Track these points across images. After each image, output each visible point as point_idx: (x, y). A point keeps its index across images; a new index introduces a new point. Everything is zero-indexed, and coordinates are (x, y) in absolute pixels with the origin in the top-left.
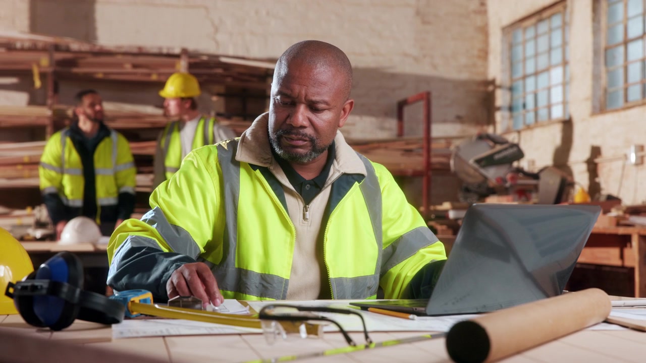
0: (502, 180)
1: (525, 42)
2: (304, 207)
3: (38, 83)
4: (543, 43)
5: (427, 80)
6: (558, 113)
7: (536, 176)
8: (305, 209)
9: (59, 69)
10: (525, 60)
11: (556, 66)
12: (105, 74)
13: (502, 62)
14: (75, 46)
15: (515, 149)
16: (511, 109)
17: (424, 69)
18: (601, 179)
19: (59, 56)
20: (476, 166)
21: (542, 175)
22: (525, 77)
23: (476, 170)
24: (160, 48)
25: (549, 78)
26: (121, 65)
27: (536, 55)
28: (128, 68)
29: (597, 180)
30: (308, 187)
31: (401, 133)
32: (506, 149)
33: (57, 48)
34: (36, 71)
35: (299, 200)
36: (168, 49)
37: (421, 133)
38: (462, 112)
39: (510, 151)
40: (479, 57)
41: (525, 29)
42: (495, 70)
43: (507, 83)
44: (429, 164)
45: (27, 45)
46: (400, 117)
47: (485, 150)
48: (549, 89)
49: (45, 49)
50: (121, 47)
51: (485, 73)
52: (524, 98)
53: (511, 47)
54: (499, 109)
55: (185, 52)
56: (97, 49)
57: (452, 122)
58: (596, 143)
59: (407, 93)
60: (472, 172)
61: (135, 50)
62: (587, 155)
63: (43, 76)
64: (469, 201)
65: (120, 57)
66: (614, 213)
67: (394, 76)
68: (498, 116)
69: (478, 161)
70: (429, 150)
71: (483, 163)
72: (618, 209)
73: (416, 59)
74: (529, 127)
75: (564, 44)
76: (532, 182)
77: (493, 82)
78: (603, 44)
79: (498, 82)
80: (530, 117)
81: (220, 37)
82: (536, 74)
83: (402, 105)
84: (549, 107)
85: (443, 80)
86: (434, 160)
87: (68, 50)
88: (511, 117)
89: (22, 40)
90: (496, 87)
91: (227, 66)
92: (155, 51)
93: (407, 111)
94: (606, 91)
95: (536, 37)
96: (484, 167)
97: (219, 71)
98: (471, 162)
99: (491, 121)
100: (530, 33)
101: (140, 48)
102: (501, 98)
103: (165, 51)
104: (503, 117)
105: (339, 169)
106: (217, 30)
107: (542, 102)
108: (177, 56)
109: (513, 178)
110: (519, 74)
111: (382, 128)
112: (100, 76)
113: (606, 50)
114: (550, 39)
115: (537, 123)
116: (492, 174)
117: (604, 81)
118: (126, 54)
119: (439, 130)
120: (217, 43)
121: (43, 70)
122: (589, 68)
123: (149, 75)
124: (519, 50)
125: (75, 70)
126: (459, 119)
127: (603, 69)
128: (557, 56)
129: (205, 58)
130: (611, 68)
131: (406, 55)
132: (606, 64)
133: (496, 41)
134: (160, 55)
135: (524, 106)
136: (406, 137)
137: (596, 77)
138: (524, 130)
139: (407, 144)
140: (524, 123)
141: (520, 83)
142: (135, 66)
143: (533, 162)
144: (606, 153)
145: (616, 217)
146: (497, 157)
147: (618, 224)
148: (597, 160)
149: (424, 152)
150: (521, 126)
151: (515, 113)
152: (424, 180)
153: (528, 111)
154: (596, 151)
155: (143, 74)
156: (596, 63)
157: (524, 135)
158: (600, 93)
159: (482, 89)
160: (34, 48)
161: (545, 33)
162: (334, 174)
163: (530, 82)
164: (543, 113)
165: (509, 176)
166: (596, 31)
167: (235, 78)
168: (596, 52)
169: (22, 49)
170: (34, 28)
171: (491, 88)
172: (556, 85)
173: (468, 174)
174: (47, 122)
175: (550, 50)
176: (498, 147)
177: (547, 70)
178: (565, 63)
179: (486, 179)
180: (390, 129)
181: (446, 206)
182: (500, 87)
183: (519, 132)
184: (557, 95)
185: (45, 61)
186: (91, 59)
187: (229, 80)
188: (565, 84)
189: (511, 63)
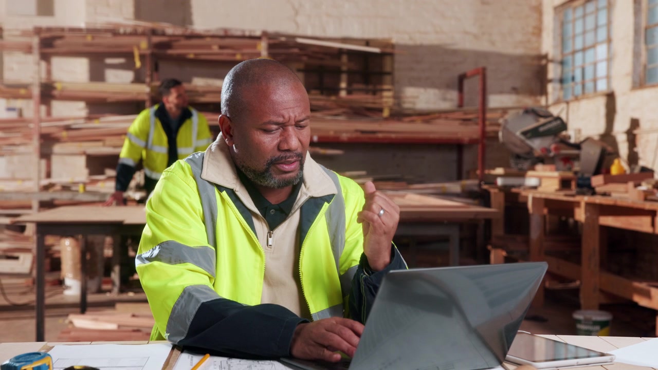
0: (547, 150)
1: (574, 20)
2: (268, 233)
3: (138, 64)
4: (590, 21)
5: (485, 55)
6: (602, 86)
7: (578, 146)
8: (270, 235)
9: (156, 51)
10: (574, 37)
11: (602, 43)
12: (196, 55)
13: (554, 38)
14: (170, 30)
15: (559, 122)
16: (562, 81)
17: (483, 46)
18: (639, 149)
19: (156, 39)
20: (522, 137)
21: (584, 146)
22: (574, 52)
23: (522, 141)
24: (243, 31)
25: (595, 54)
26: (209, 47)
27: (584, 32)
28: (215, 49)
29: (636, 150)
30: (272, 212)
31: (461, 105)
32: (550, 122)
33: (154, 32)
34: (136, 54)
35: (264, 224)
36: (251, 31)
37: (477, 105)
38: (518, 84)
39: (555, 124)
40: (533, 34)
41: (575, 9)
42: (548, 45)
43: (559, 58)
44: (484, 132)
45: (129, 30)
46: (461, 89)
47: (531, 123)
48: (595, 64)
49: (143, 34)
50: (208, 31)
51: (539, 48)
52: (573, 71)
53: (562, 25)
54: (551, 81)
55: (265, 34)
56: (188, 32)
57: (509, 93)
58: (636, 115)
59: (467, 68)
60: (518, 143)
61: (222, 33)
62: (626, 126)
63: (142, 57)
64: (520, 166)
65: (208, 40)
66: (644, 187)
67: (455, 52)
68: (550, 87)
69: (524, 133)
70: (484, 120)
71: (529, 135)
72: (648, 183)
73: (476, 37)
74: (577, 99)
75: (609, 23)
76: (574, 152)
77: (545, 57)
78: (643, 24)
79: (550, 56)
80: (578, 90)
81: (301, 19)
82: (584, 50)
83: (462, 78)
84: (595, 81)
85: (500, 55)
86: (489, 129)
87: (164, 34)
88: (562, 89)
89: (125, 26)
90: (549, 61)
91: (303, 47)
92: (239, 33)
93: (467, 84)
94: (645, 67)
95: (584, 16)
96: (529, 138)
97: (296, 50)
98: (518, 133)
99: (543, 92)
100: (579, 12)
101: (226, 31)
102: (553, 72)
103: (247, 34)
104: (554, 89)
105: (307, 192)
106: (297, 13)
107: (589, 75)
108: (259, 38)
109: (556, 149)
110: (569, 50)
111: (444, 99)
112: (191, 56)
113: (646, 29)
114: (596, 18)
115: (584, 95)
116: (537, 144)
117: (643, 58)
118: (213, 37)
119: (495, 101)
120: (297, 24)
121: (143, 52)
122: (630, 46)
123: (234, 55)
124: (569, 27)
125: (170, 52)
126: (515, 90)
127: (643, 47)
128: (602, 34)
129: (283, 39)
130: (651, 46)
131: (466, 33)
132: (646, 42)
133: (549, 20)
134: (243, 37)
135: (573, 79)
136: (465, 108)
137: (636, 55)
138: (572, 101)
139: (466, 113)
140: (573, 94)
141: (570, 57)
142: (221, 47)
143: (579, 131)
144: (644, 125)
145: (644, 191)
146: (542, 129)
147: (646, 199)
148: (636, 132)
149: (480, 121)
150: (570, 97)
151: (565, 85)
152: (480, 146)
153: (576, 84)
154: (635, 123)
155: (228, 54)
156: (636, 41)
157: (573, 106)
158: (641, 69)
159: (536, 62)
160: (134, 33)
161: (592, 13)
162: (302, 197)
163: (579, 56)
164: (589, 85)
165: (553, 146)
166: (637, 12)
167: (309, 57)
168: (637, 32)
169: (125, 34)
170: (138, 15)
171: (544, 62)
172: (602, 61)
173: (515, 145)
174: (146, 97)
175: (596, 28)
176: (542, 121)
177: (593, 46)
178: (609, 41)
179: (531, 149)
180: (451, 100)
181: (500, 171)
182: (552, 61)
183: (568, 103)
184: (602, 69)
185: (144, 44)
186: (184, 42)
187: (305, 58)
188: (609, 60)
189: (562, 39)
